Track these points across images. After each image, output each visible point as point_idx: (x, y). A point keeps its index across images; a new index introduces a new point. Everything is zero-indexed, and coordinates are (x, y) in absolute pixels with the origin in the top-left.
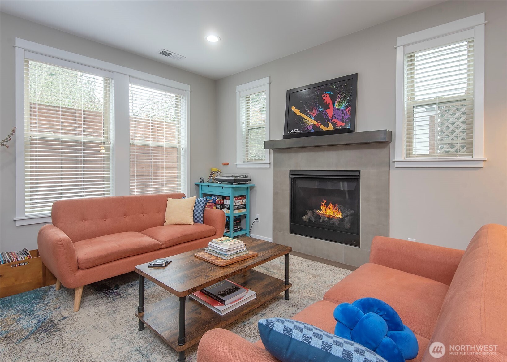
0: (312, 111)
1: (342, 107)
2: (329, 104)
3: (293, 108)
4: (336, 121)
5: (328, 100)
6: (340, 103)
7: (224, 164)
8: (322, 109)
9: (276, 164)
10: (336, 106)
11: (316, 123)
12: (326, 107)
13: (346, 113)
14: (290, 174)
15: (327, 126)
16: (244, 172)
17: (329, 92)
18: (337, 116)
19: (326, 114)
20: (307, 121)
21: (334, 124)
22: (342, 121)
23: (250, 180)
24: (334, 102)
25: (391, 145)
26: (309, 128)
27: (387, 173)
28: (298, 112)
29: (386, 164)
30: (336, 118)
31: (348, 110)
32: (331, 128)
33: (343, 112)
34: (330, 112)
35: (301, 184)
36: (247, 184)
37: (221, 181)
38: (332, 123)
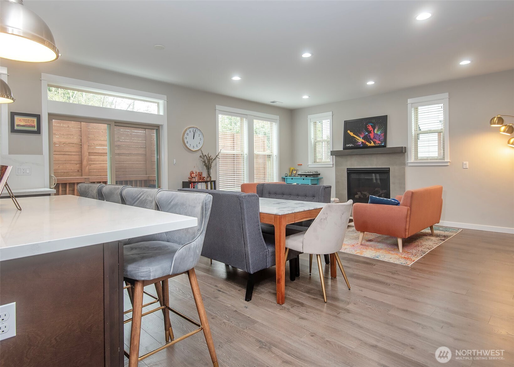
0: (360, 133)
1: (379, 133)
2: (371, 131)
3: (349, 131)
4: (376, 140)
5: (370, 128)
6: (378, 130)
7: (299, 165)
8: (367, 133)
9: (337, 164)
10: (376, 132)
11: (363, 141)
12: (370, 132)
13: (381, 136)
14: (347, 171)
15: (371, 143)
16: (316, 170)
17: (371, 124)
18: (376, 138)
19: (370, 136)
20: (358, 139)
21: (375, 142)
22: (379, 141)
23: (319, 174)
24: (374, 130)
25: (406, 154)
26: (359, 144)
27: (404, 168)
28: (352, 134)
29: (404, 164)
30: (375, 139)
31: (382, 134)
32: (372, 144)
33: (379, 136)
34: (372, 136)
35: (353, 176)
36: (318, 177)
37: (301, 175)
38: (373, 141)
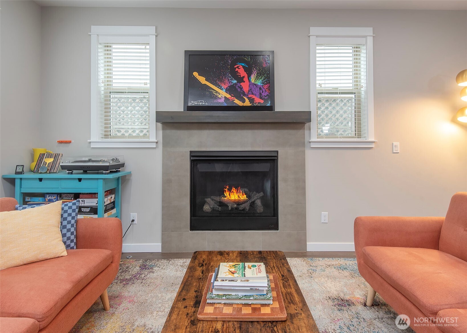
0: (222, 81)
1: (259, 83)
2: (244, 77)
3: (195, 74)
4: (254, 97)
5: (242, 72)
6: (257, 78)
7: (61, 142)
8: (235, 82)
9: (166, 143)
10: (253, 79)
11: (228, 96)
12: (241, 80)
13: (264, 90)
14: (191, 156)
15: (244, 101)
17: (243, 64)
18: (254, 92)
19: (241, 88)
20: (217, 92)
21: (251, 100)
22: (261, 98)
23: (123, 165)
24: (249, 76)
25: (307, 125)
26: (220, 101)
27: (304, 152)
28: (202, 80)
29: (302, 144)
30: (252, 94)
31: (266, 87)
32: (247, 103)
33: (260, 88)
34: (245, 87)
35: (202, 168)
36: (119, 171)
38: (249, 98)
